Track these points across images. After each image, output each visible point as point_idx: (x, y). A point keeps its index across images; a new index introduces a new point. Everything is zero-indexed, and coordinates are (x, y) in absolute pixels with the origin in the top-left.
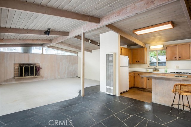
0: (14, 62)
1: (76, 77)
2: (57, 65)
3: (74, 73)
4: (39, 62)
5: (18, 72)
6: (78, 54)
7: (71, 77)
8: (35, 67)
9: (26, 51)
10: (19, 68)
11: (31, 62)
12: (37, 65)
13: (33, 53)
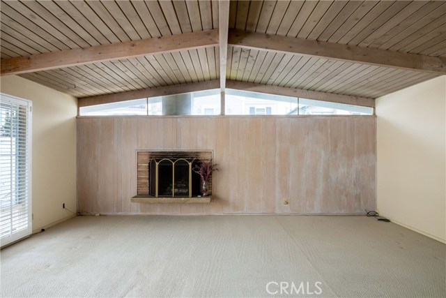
0: (136, 148)
1: (368, 215)
2: (277, 158)
3: (358, 198)
4: (210, 147)
5: (148, 181)
6: (378, 108)
7: (343, 212)
8: (190, 164)
9: (174, 110)
10: (149, 166)
11: (184, 147)
12: (202, 157)
13: (192, 114)
